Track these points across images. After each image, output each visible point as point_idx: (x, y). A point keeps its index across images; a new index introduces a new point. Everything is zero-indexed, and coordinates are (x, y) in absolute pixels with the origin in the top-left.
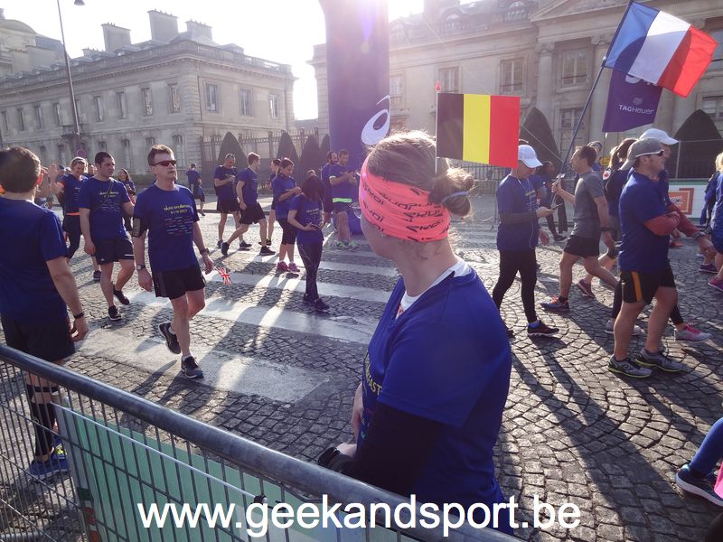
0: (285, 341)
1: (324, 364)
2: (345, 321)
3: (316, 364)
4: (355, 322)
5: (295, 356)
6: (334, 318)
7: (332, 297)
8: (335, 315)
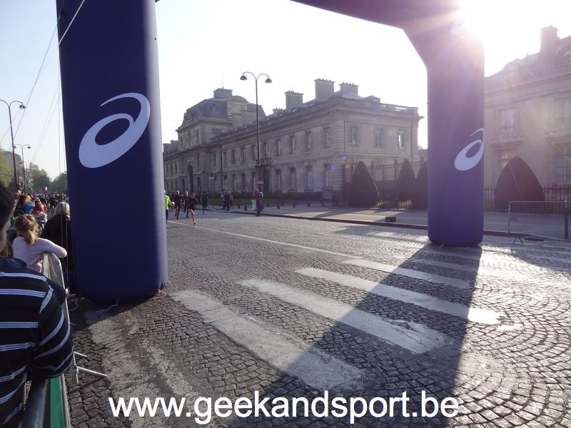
0: (342, 334)
1: (363, 361)
2: (400, 325)
3: (356, 360)
4: (408, 327)
5: (343, 349)
6: (391, 321)
7: (398, 301)
8: (393, 318)
